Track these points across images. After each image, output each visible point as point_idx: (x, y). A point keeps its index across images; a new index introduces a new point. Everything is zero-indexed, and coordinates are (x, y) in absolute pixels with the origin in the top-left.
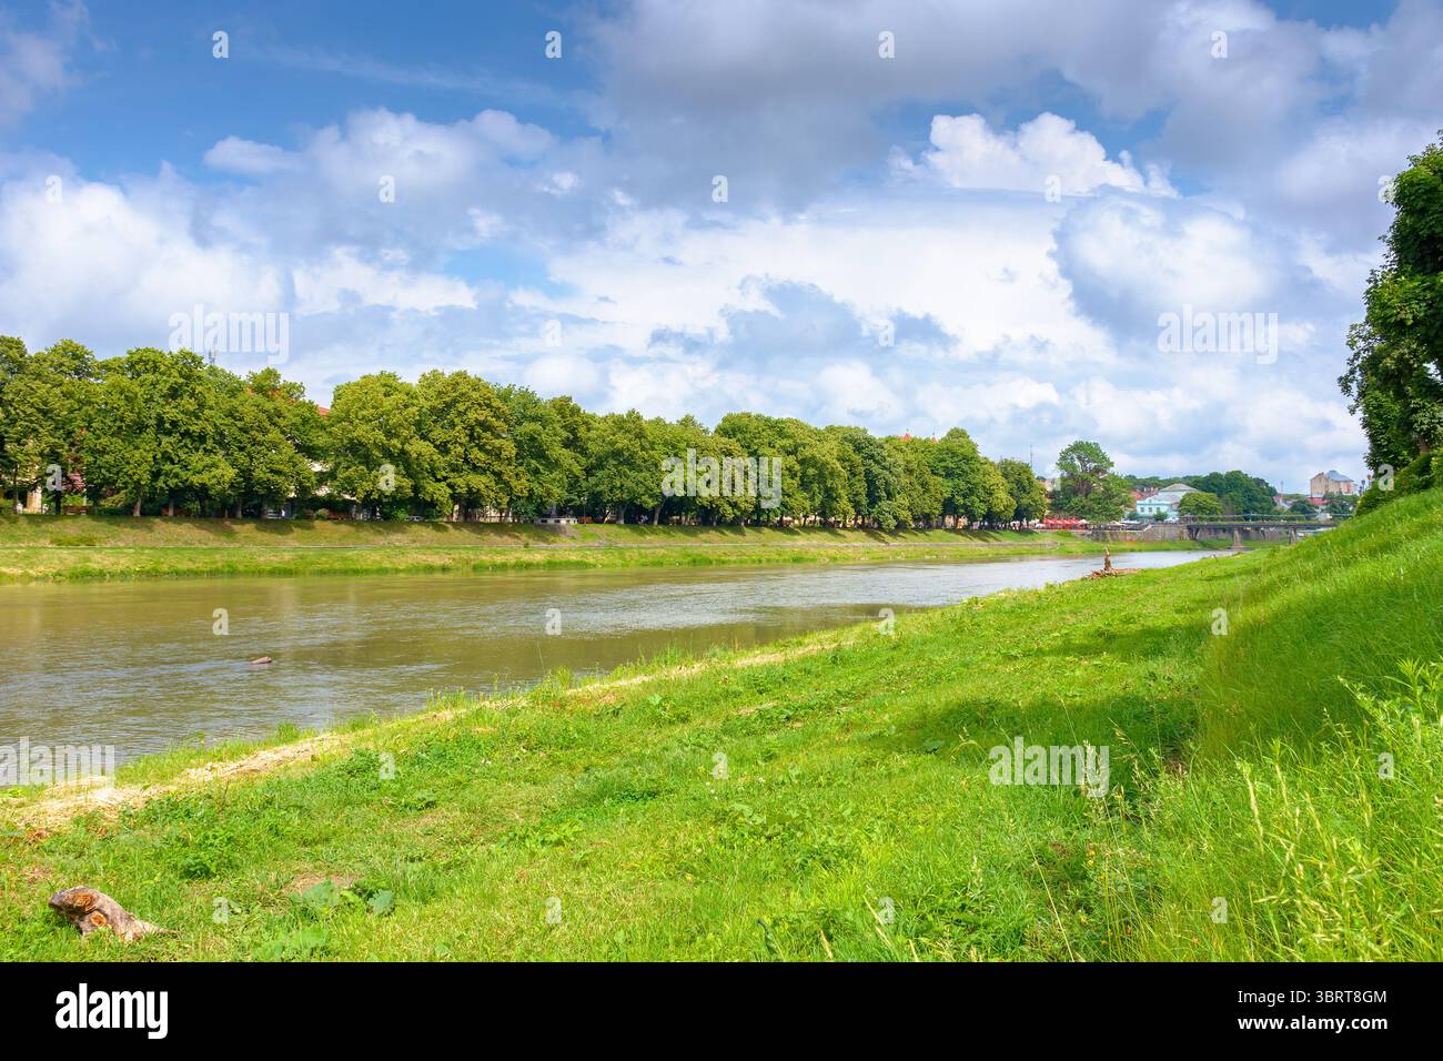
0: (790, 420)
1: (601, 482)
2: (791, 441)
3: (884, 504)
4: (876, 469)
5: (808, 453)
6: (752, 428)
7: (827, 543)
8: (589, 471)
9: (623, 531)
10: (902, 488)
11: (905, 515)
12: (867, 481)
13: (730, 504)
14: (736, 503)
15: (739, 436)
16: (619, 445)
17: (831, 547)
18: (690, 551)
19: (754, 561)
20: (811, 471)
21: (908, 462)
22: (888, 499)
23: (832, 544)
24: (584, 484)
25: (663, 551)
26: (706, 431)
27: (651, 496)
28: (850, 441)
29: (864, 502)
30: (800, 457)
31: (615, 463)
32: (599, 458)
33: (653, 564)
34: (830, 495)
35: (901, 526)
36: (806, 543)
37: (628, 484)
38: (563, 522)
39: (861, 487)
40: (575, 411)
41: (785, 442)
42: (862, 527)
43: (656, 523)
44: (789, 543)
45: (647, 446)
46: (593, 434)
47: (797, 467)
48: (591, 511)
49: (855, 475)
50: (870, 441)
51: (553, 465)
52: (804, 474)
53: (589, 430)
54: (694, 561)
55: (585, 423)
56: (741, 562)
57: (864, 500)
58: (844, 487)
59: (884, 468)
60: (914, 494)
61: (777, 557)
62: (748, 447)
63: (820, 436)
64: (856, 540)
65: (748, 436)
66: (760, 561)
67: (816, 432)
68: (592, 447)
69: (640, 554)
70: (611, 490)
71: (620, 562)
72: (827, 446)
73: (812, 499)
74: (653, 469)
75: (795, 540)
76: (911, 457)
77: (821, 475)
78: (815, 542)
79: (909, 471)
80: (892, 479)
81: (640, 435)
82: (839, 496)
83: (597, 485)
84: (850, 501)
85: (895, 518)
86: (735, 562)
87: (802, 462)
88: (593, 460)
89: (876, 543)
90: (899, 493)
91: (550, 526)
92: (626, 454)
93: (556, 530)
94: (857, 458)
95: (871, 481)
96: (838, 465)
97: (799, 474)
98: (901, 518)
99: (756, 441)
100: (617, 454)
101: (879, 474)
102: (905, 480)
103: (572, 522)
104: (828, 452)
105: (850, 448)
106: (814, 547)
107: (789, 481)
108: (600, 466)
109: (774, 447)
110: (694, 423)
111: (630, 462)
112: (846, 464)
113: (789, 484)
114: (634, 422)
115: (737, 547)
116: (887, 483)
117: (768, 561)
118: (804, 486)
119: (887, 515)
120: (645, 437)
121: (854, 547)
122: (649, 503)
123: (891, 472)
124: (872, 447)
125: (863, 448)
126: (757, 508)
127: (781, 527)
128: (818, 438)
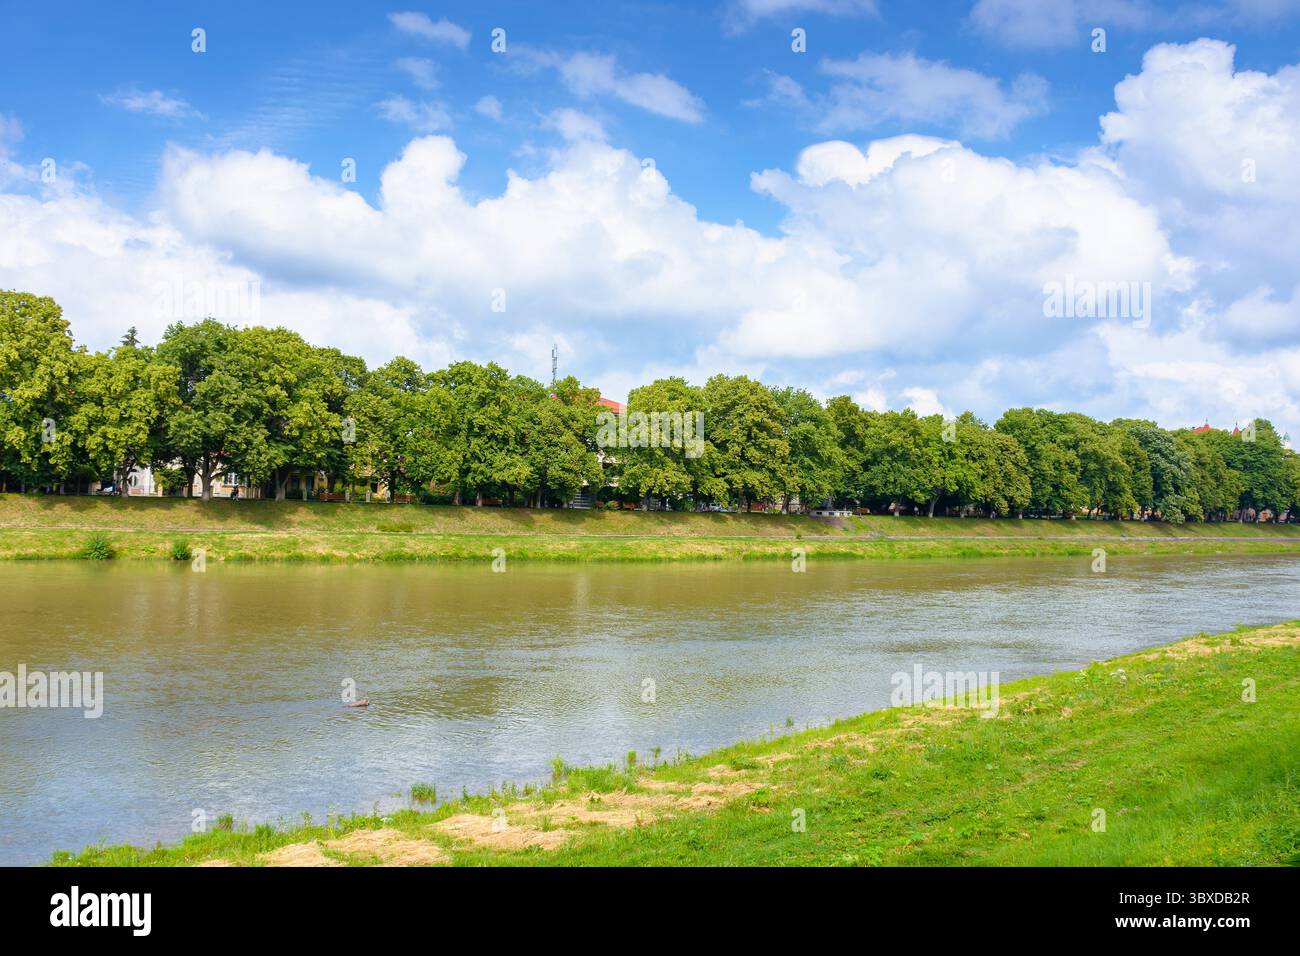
0: (1073, 415)
1: (875, 478)
2: (1072, 436)
3: (1171, 499)
4: (1163, 463)
5: (1089, 447)
6: (1030, 424)
7: (1109, 537)
8: (866, 466)
9: (897, 523)
10: (1193, 482)
11: (1194, 509)
12: (1154, 476)
13: (1005, 497)
14: (1012, 497)
15: (1017, 432)
16: (893, 443)
17: (1112, 541)
18: (960, 544)
19: (1027, 555)
20: (1092, 466)
21: (1200, 456)
22: (1176, 492)
23: (1113, 538)
24: (860, 478)
25: (933, 543)
26: (985, 426)
27: (922, 491)
28: (1136, 435)
29: (1150, 497)
30: (1081, 452)
31: (889, 459)
32: (874, 455)
33: (922, 556)
34: (1113, 489)
35: (1190, 519)
36: (1085, 536)
37: (902, 479)
38: (837, 514)
39: (1147, 481)
40: (854, 410)
41: (1064, 437)
42: (1153, 519)
43: (931, 515)
44: (1068, 537)
45: (921, 442)
46: (870, 431)
47: (1078, 462)
48: (876, 504)
49: (1140, 469)
50: (1159, 435)
51: (828, 462)
52: (1085, 470)
53: (867, 427)
54: (964, 554)
55: (864, 421)
56: (1013, 555)
57: (1149, 493)
58: (1127, 481)
59: (1171, 462)
60: (1206, 488)
61: (1052, 551)
62: (1026, 443)
63: (1104, 431)
64: (1141, 534)
65: (1025, 432)
66: (1034, 555)
67: (1102, 426)
68: (869, 444)
69: (909, 546)
70: (885, 485)
71: (889, 554)
72: (1112, 440)
73: (1093, 493)
74: (926, 465)
75: (1074, 533)
76: (1204, 450)
77: (1102, 470)
78: (1095, 536)
79: (1200, 464)
80: (1180, 473)
81: (915, 433)
82: (1124, 490)
83: (871, 479)
84: (1134, 495)
85: (1184, 512)
86: (1007, 555)
87: (1084, 456)
88: (869, 456)
89: (1163, 537)
90: (1189, 487)
91: (824, 518)
92: (900, 451)
93: (829, 522)
94: (1143, 452)
95: (1157, 475)
96: (1121, 461)
97: (1080, 469)
98: (1191, 512)
99: (1034, 437)
100: (891, 451)
101: (1167, 468)
102: (1196, 474)
103: (846, 514)
104: (1111, 449)
105: (1135, 442)
106: (1093, 540)
107: (1069, 475)
108: (876, 460)
109: (1055, 441)
110: (972, 420)
111: (905, 457)
112: (1131, 458)
113: (1068, 478)
114: (909, 420)
115: (1011, 540)
116: (1175, 477)
117: (1043, 554)
118: (1085, 478)
119: (1174, 509)
120: (920, 435)
121: (1138, 540)
122: (922, 498)
123: (1179, 466)
124: (1158, 441)
125: (1150, 442)
126: (1035, 501)
127: (1065, 518)
128: (1102, 432)
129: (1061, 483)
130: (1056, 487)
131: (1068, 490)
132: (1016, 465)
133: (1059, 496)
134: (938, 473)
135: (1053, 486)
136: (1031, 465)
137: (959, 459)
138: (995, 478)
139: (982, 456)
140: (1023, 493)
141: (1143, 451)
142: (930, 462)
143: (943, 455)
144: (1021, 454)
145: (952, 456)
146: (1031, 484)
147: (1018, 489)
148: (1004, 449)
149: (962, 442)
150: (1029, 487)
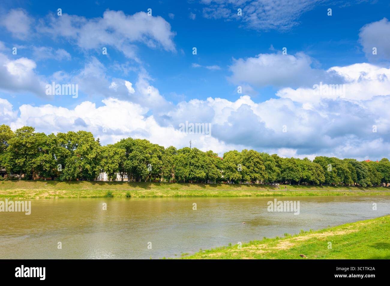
0: (333, 158)
1: (285, 175)
2: (334, 164)
3: (363, 180)
4: (359, 171)
5: (339, 167)
6: (323, 161)
7: (346, 191)
8: (282, 172)
9: (291, 187)
10: (368, 176)
11: (369, 183)
13: (318, 180)
14: (320, 180)
15: (320, 163)
16: (289, 166)
17: (348, 192)
18: (308, 192)
19: (326, 195)
20: (340, 171)
21: (369, 168)
22: (364, 178)
24: (281, 175)
25: (301, 192)
26: (311, 161)
27: (297, 178)
28: (351, 163)
29: (357, 180)
30: (337, 168)
31: (288, 170)
32: (284, 169)
33: (299, 195)
34: (346, 178)
35: (368, 186)
36: (340, 190)
37: (292, 175)
38: (276, 184)
39: (355, 175)
40: (278, 158)
41: (332, 164)
42: (356, 186)
43: (299, 185)
44: (335, 190)
45: (296, 166)
46: (282, 163)
47: (336, 170)
48: (283, 182)
49: (353, 172)
50: (357, 163)
51: (274, 171)
52: (338, 172)
53: (281, 162)
54: (310, 195)
55: (281, 160)
56: (322, 195)
57: (356, 179)
58: (350, 175)
59: (362, 170)
60: (372, 177)
61: (332, 194)
62: (323, 166)
63: (342, 162)
64: (355, 190)
65: (322, 163)
67: (341, 161)
68: (282, 166)
69: (296, 193)
70: (288, 177)
71: (291, 195)
72: (345, 164)
73: (341, 179)
74: (298, 172)
75: (337, 189)
77: (343, 173)
78: (343, 190)
79: (370, 171)
80: (364, 173)
81: (294, 163)
82: (349, 178)
83: (284, 175)
84: (352, 179)
85: (366, 184)
86: (321, 195)
87: (338, 169)
88: (283, 169)
89: (361, 191)
91: (273, 185)
92: (291, 168)
93: (275, 186)
94: (354, 168)
95: (358, 174)
96: (348, 170)
97: (337, 172)
99: (324, 164)
100: (289, 168)
101: (361, 172)
102: (369, 173)
103: (278, 185)
104: (345, 166)
105: (351, 165)
107: (334, 174)
108: (285, 171)
110: (308, 160)
111: (292, 170)
112: (350, 169)
113: (334, 175)
114: (293, 160)
115: (321, 191)
116: (363, 174)
117: (330, 195)
118: (339, 175)
119: (364, 183)
120: (295, 164)
121: (354, 191)
122: (297, 180)
123: (364, 171)
124: (358, 165)
125: (355, 165)
126: (326, 181)
127: (333, 185)
128: (341, 162)
129: (332, 176)
130: (331, 177)
131: (334, 178)
132: (320, 171)
133: (332, 179)
134: (301, 174)
135: (330, 177)
136: (324, 171)
137: (306, 170)
138: (315, 175)
139: (312, 169)
140: (323, 179)
141: (354, 167)
142: (299, 171)
143: (302, 169)
144: (322, 169)
145: (304, 169)
146: (325, 176)
147: (321, 178)
148: (317, 167)
149: (307, 166)
150: (324, 177)
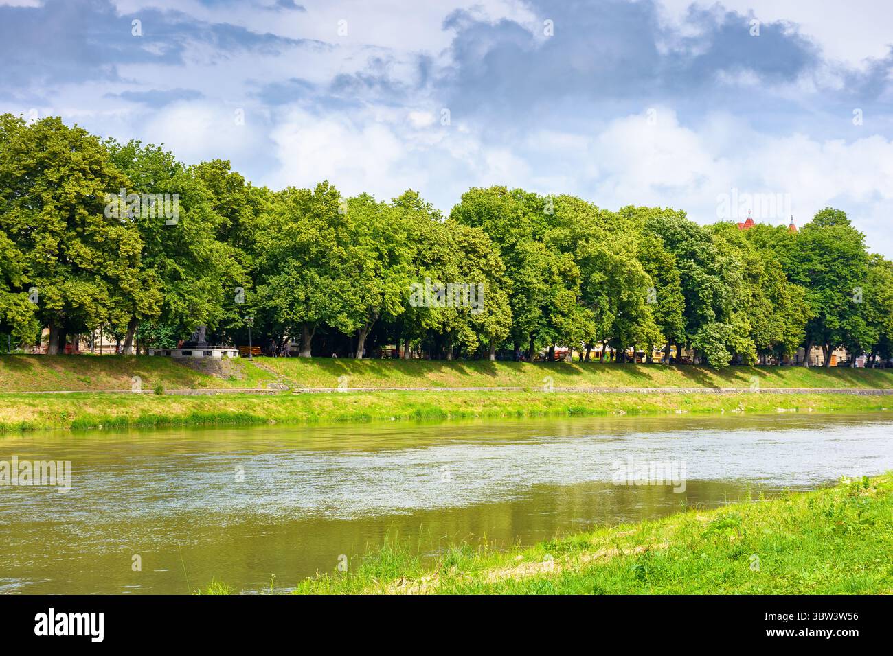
0: (565, 199)
1: (276, 294)
2: (567, 231)
3: (712, 328)
4: (699, 274)
5: (593, 248)
6: (507, 211)
7: (623, 387)
8: (257, 277)
9: (310, 368)
10: (741, 303)
11: (745, 344)
12: (685, 292)
13: (473, 327)
14: (482, 325)
15: (488, 223)
16: (303, 237)
17: (628, 393)
18: (412, 399)
19: (509, 415)
20: (597, 277)
21: (750, 263)
22: (718, 319)
23: (629, 388)
25: (370, 398)
26: (436, 216)
27: (350, 316)
28: (659, 231)
29: (681, 324)
30: (580, 256)
31: (297, 263)
32: (272, 257)
33: (356, 419)
34: (627, 313)
35: (739, 363)
36: (589, 386)
37: (318, 296)
38: (217, 354)
39: (676, 302)
40: (236, 183)
41: (559, 232)
42: (678, 363)
43: (360, 356)
44: (565, 387)
45: (348, 239)
46: (263, 219)
47: (576, 271)
49: (666, 283)
50: (690, 230)
51: (201, 266)
52: (586, 282)
53: (257, 213)
54: (418, 414)
55: (252, 202)
56: (490, 415)
58: (648, 301)
59: (712, 272)
60: (759, 312)
61: (545, 409)
62: (502, 240)
63: (612, 223)
65: (501, 223)
66: (520, 415)
67: (607, 218)
68: (262, 240)
69: (335, 403)
70: (291, 306)
71: (306, 415)
72: (623, 238)
73: (599, 319)
74: (356, 274)
75: (572, 381)
76: (754, 255)
77: (613, 282)
78: (603, 386)
79: (752, 277)
80: (724, 289)
81: (336, 222)
82: (642, 315)
83: (269, 297)
84: (658, 323)
85: (730, 349)
86: (481, 416)
87: (584, 263)
88: (263, 260)
89: (701, 387)
90: (735, 311)
91: (196, 360)
92: (314, 250)
93: (205, 367)
94: (670, 257)
95: (691, 292)
96: (639, 267)
97: (579, 281)
98: (739, 349)
99: (513, 231)
100: (300, 250)
101: (704, 282)
102: (744, 291)
103: (230, 354)
105: (659, 241)
106: (602, 392)
107: (564, 291)
108: (274, 267)
109: (540, 240)
110: (418, 204)
111: (320, 263)
112: (652, 265)
113: (564, 296)
114: (327, 202)
115: (482, 393)
116: (716, 295)
117: (532, 414)
118: (587, 299)
119: (717, 344)
120: (343, 225)
121: (665, 393)
122: (350, 326)
123: (722, 278)
124: (693, 240)
125: (679, 241)
126: (516, 334)
127: (552, 361)
128: (608, 226)
129: (552, 303)
130: (546, 310)
131: (563, 314)
132: (488, 274)
133: (550, 324)
134: (375, 285)
135: (541, 308)
136: (511, 275)
137: (404, 264)
139: (438, 260)
140: (500, 320)
141: (670, 255)
142: (360, 268)
143: (381, 257)
144: (496, 257)
145: (394, 259)
146: (511, 304)
147: (491, 313)
148: (470, 250)
149: (409, 238)
150: (508, 309)
